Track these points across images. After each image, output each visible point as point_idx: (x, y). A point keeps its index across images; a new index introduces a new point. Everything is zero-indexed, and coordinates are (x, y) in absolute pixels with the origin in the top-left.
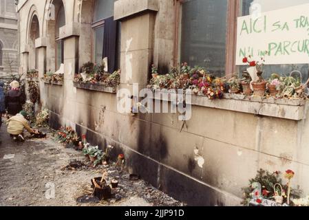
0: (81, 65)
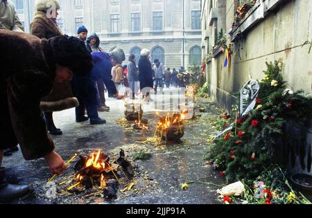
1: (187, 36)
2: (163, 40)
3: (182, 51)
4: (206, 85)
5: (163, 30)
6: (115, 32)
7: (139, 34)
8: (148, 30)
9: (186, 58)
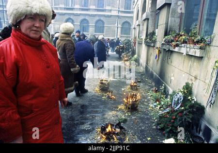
1: (121, 14)
2: (104, 16)
3: (116, 25)
4: (136, 56)
5: (104, 8)
6: (70, 7)
7: (87, 10)
8: (94, 7)
9: (119, 30)
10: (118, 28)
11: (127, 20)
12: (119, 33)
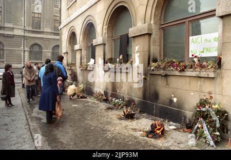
0: (106, 59)
1: (27, 34)
3: (23, 48)
9: (27, 54)
10: (24, 51)
11: (37, 41)
12: (26, 59)
